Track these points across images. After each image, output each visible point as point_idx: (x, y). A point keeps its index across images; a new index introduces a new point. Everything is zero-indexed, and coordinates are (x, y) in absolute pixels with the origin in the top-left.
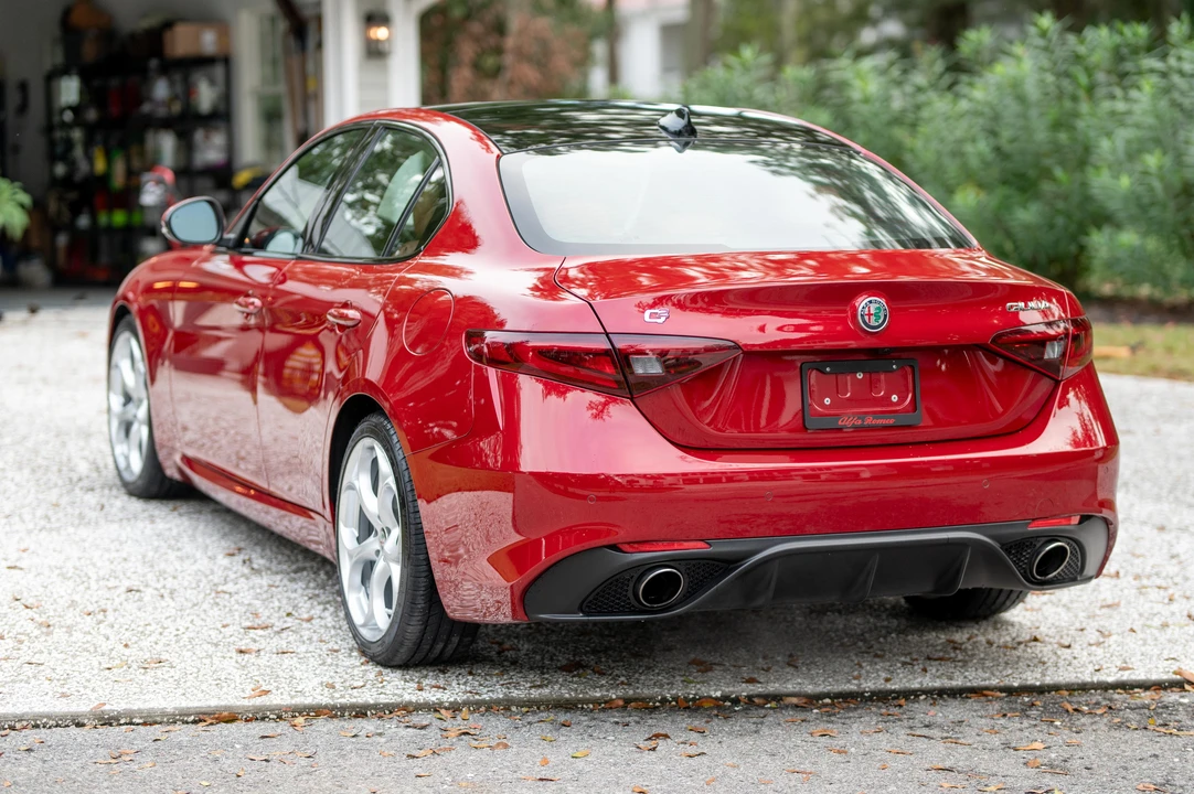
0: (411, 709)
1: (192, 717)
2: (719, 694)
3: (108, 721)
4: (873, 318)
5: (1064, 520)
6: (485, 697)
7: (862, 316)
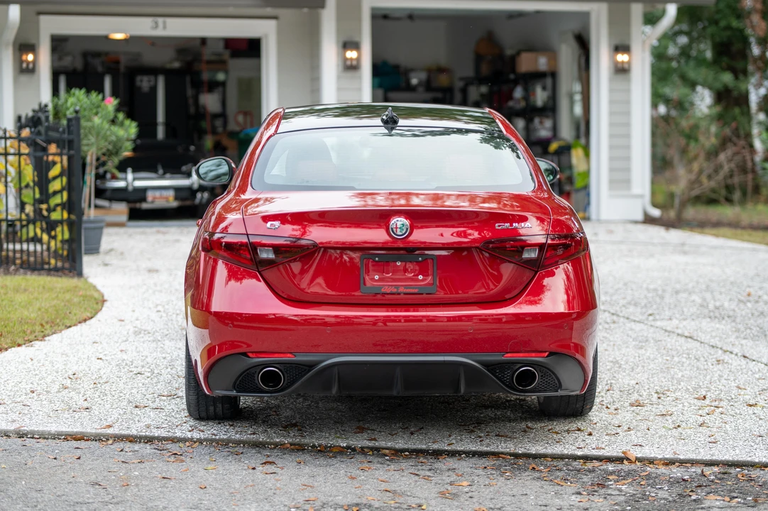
0: (176, 440)
1: (63, 437)
2: (345, 445)
3: (21, 435)
4: (399, 230)
5: (533, 354)
6: (217, 437)
7: (392, 229)
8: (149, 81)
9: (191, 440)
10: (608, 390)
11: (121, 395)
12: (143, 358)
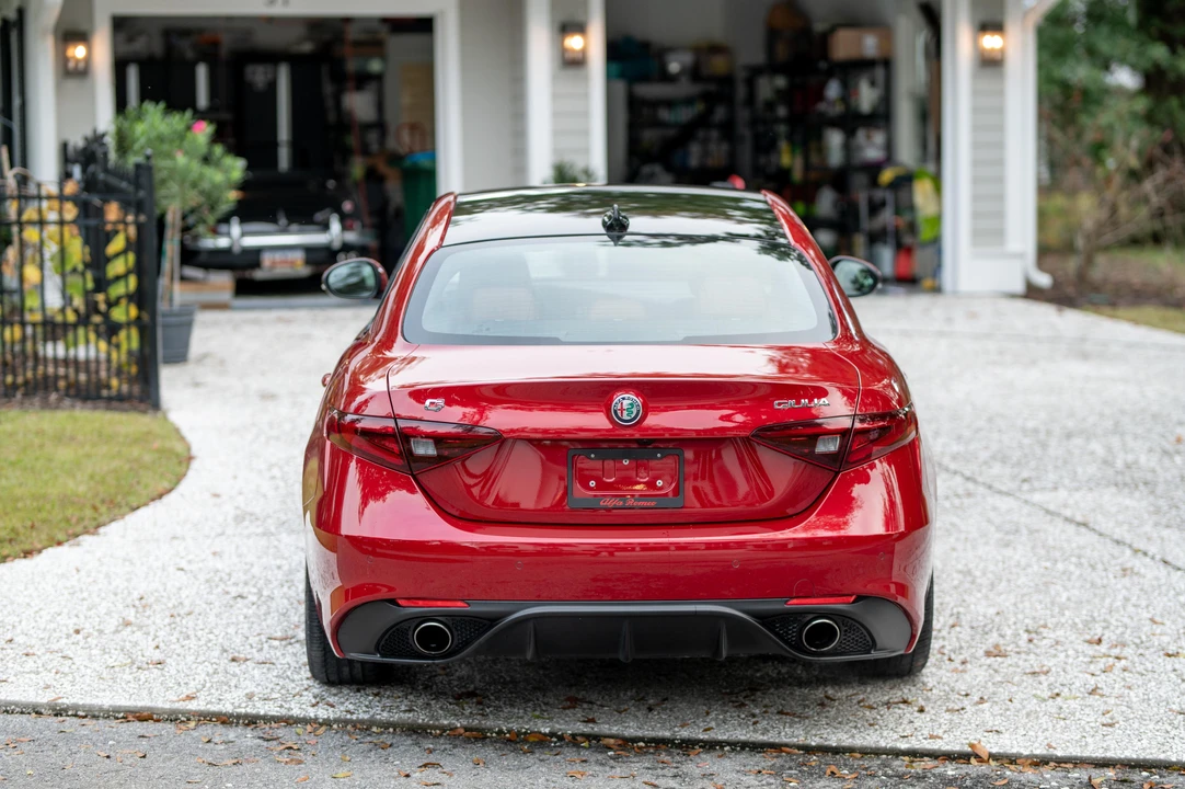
0: (291, 721)
1: (122, 715)
2: (547, 730)
3: (58, 712)
4: (625, 413)
5: (832, 600)
6: (354, 717)
7: (615, 412)
8: (266, 73)
9: (315, 720)
10: (953, 626)
11: (211, 636)
12: (248, 567)
